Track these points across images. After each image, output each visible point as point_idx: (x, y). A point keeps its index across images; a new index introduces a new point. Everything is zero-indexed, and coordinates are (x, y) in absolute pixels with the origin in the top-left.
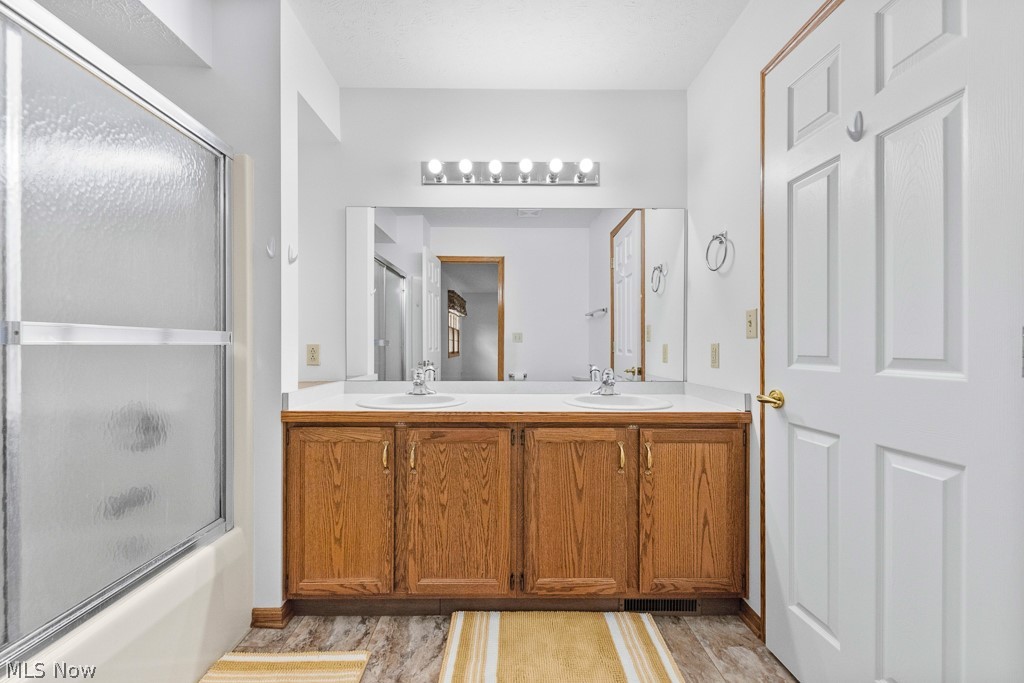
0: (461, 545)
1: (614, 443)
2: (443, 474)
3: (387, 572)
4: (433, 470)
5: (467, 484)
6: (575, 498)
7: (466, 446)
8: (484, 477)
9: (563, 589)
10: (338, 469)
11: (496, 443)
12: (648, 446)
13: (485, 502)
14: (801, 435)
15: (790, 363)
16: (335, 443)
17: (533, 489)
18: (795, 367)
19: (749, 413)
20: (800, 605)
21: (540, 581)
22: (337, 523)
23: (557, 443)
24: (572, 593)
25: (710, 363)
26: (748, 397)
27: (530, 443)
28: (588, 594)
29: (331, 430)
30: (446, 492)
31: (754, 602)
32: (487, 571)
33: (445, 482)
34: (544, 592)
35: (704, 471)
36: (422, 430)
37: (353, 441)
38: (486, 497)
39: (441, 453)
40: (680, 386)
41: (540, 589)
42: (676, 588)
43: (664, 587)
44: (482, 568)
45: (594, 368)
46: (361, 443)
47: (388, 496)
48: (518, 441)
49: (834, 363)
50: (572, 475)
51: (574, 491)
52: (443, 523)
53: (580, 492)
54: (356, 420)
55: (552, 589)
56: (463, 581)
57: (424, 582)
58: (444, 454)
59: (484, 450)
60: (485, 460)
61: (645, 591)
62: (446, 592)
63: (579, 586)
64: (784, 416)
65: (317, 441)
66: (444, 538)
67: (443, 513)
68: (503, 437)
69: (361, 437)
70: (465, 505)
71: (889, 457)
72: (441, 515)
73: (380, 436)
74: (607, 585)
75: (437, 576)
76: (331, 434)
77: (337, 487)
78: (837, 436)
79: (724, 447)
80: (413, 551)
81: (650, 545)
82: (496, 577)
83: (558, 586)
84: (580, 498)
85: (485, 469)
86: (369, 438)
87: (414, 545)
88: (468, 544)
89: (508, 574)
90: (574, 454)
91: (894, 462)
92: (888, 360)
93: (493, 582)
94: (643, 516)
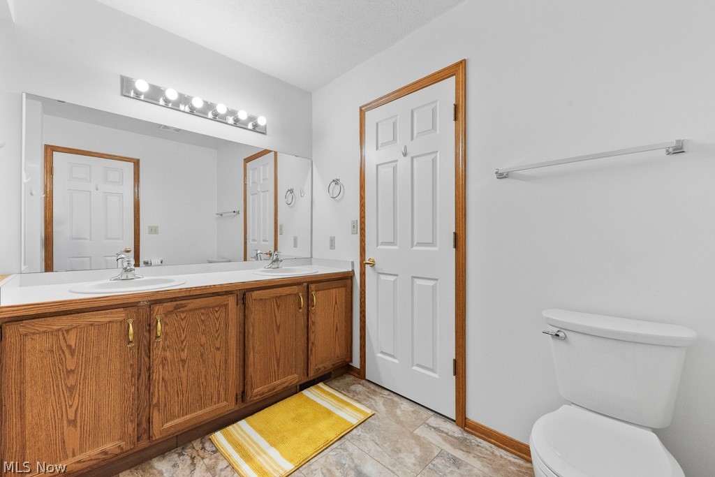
0: (199, 386)
1: (296, 295)
2: (183, 336)
3: (130, 430)
4: (174, 335)
5: (203, 339)
6: (276, 332)
7: (203, 311)
8: (217, 331)
9: (270, 391)
10: (72, 355)
11: (226, 305)
12: (313, 293)
13: (218, 349)
14: (383, 277)
15: (377, 246)
16: (68, 331)
17: (251, 332)
18: (379, 247)
19: (353, 270)
20: (382, 352)
21: (256, 391)
22: (71, 406)
23: (265, 299)
24: (275, 391)
25: (329, 248)
26: (353, 263)
27: (249, 302)
28: (284, 388)
29: (64, 318)
30: (186, 350)
31: (356, 363)
32: (219, 399)
33: (185, 342)
34: (258, 397)
35: (336, 303)
36: (165, 304)
37: (92, 325)
38: (218, 345)
39: (182, 320)
40: (309, 260)
41: (256, 396)
42: (325, 368)
43: (319, 369)
44: (215, 397)
45: (259, 252)
46: (101, 325)
47: (132, 365)
48: (241, 302)
49: (396, 245)
50: (274, 318)
51: (275, 328)
52: (183, 374)
53: (278, 328)
54: (96, 305)
55: (263, 393)
56: (200, 412)
57: (167, 425)
58: (185, 321)
59: (217, 312)
60: (217, 319)
61: (312, 375)
62: (187, 425)
63: (278, 385)
64: (375, 270)
65: (44, 332)
66: (184, 385)
67: (183, 366)
68: (232, 301)
69: (103, 320)
70: (202, 355)
71: (416, 280)
72: (181, 368)
73: (123, 315)
74: (294, 378)
75: (179, 417)
76: (64, 322)
77: (70, 372)
78: (397, 275)
79: (344, 289)
80: (158, 405)
81: (313, 349)
82: (226, 400)
83: (266, 390)
84: (278, 332)
85: (217, 325)
86: (108, 320)
87: (158, 399)
88: (205, 384)
89: (235, 394)
90: (275, 304)
91: (418, 282)
92: (415, 243)
93: (224, 403)
94: (310, 333)
